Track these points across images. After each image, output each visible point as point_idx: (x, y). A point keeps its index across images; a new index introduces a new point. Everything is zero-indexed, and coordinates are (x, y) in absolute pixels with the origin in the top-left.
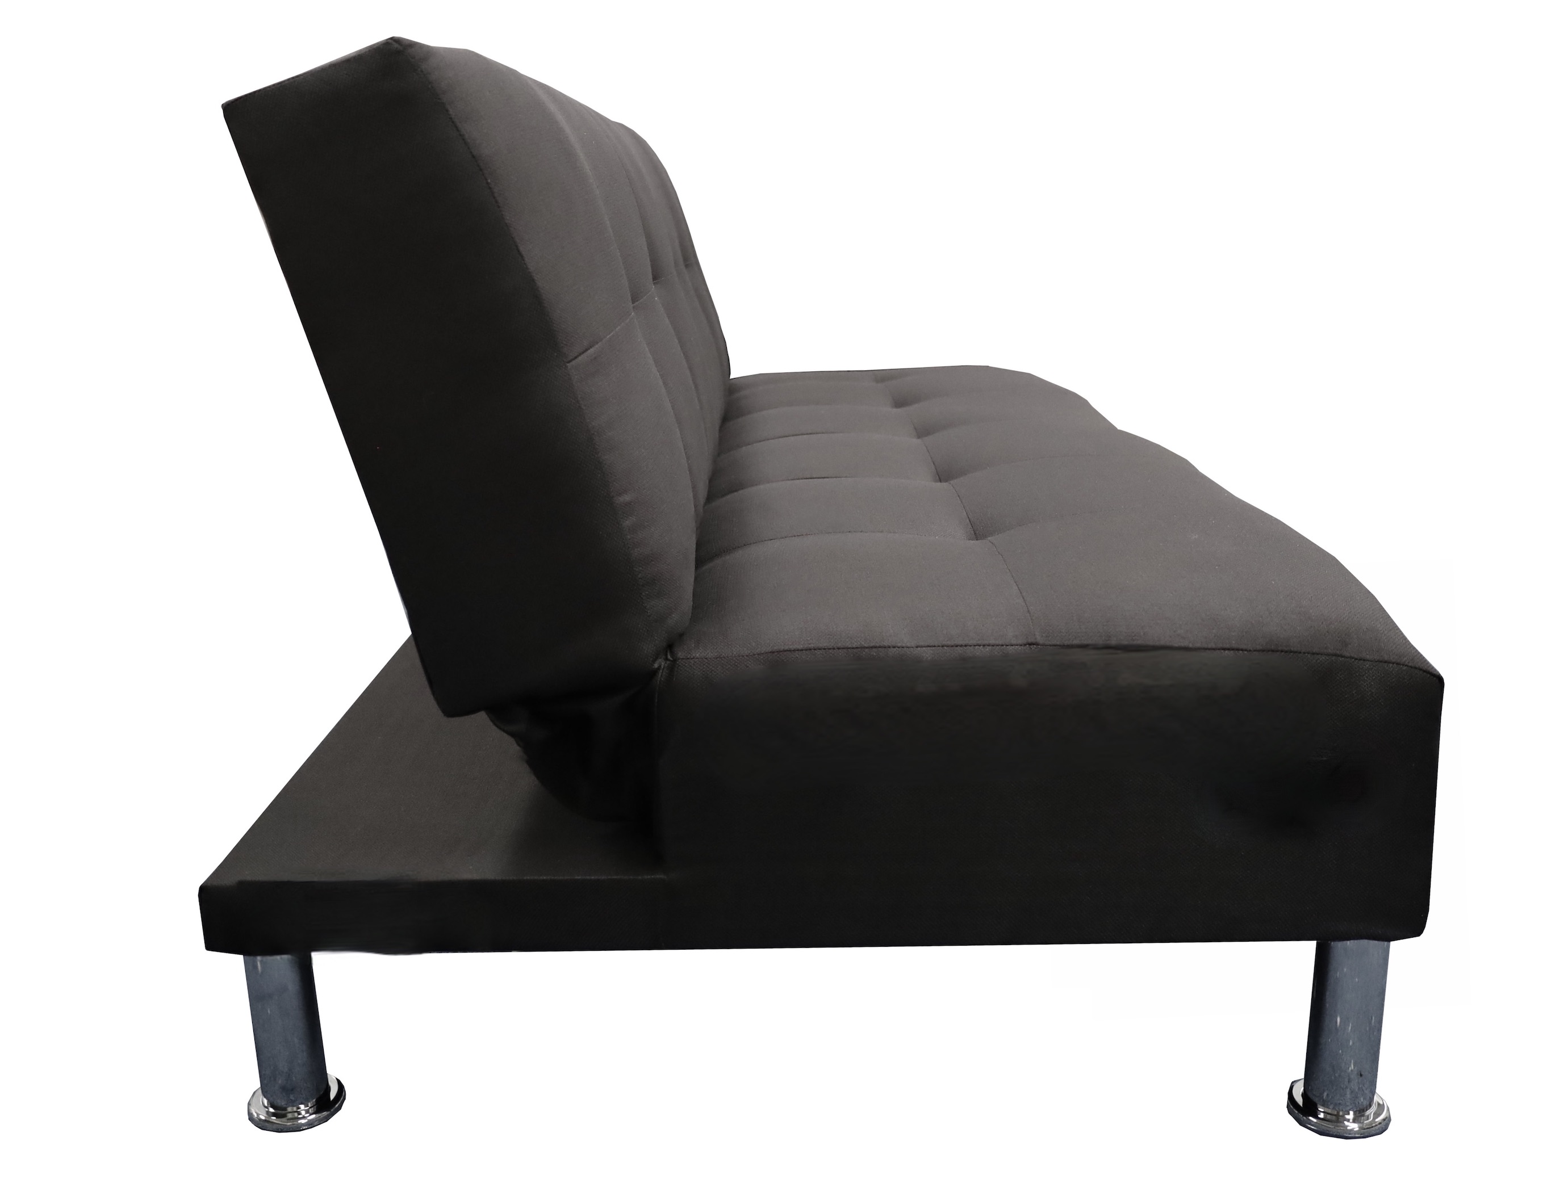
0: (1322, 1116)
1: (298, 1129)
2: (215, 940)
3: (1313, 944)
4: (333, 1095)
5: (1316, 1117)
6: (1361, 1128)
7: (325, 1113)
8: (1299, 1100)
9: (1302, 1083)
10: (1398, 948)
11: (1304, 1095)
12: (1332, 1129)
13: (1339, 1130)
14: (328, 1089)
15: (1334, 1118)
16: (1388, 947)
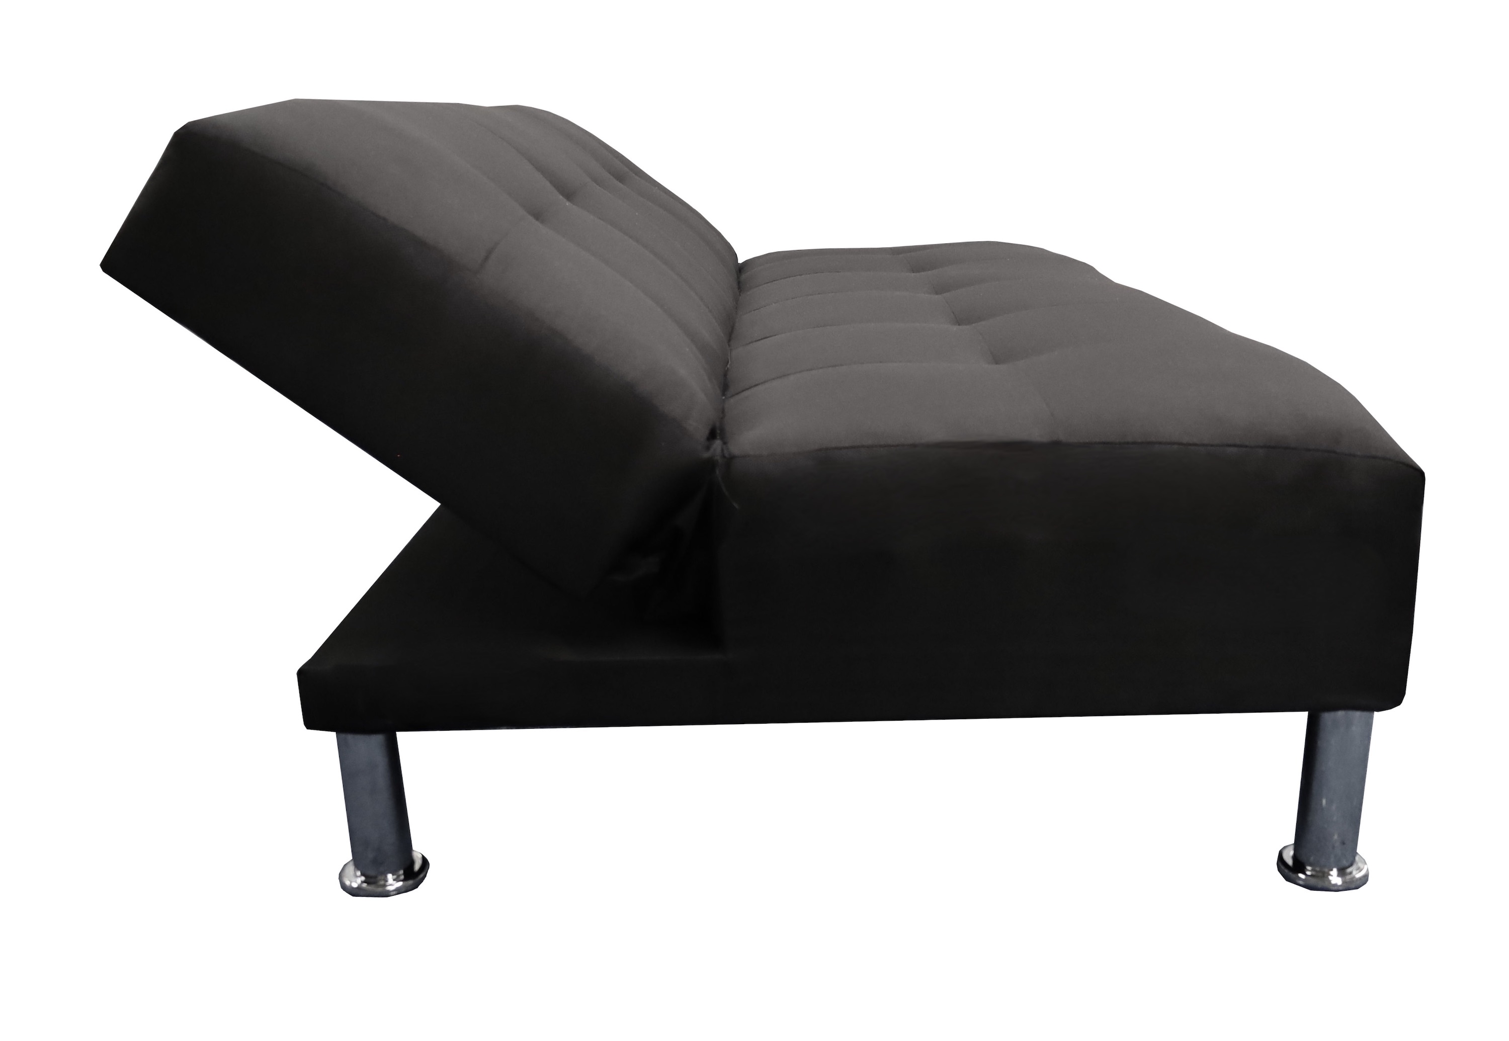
0: (1308, 873)
1: (387, 894)
2: (313, 720)
3: (1305, 715)
4: (417, 867)
5: (1304, 873)
6: (1344, 882)
7: (410, 882)
8: (1290, 862)
9: (1292, 848)
10: (1379, 717)
11: (1295, 858)
12: (1318, 884)
13: (1326, 885)
14: (412, 862)
15: (1320, 874)
16: (1372, 718)
